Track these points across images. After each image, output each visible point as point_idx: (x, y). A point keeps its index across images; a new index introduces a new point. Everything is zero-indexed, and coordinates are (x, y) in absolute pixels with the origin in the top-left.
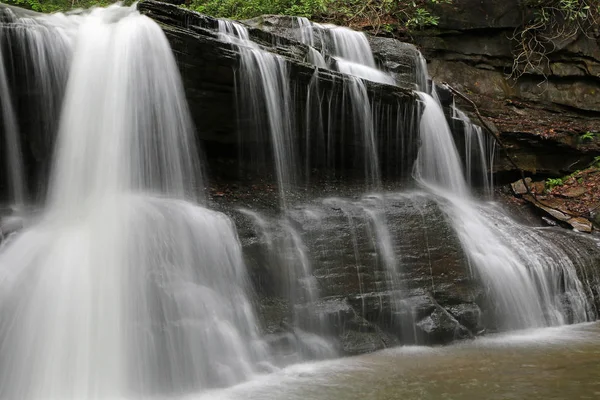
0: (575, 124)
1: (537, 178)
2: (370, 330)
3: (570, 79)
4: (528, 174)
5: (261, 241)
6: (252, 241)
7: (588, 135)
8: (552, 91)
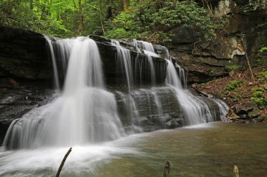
0: (209, 69)
1: (199, 83)
3: (207, 56)
7: (212, 71)
8: (202, 60)
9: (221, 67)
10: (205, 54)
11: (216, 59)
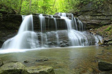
2: (54, 45)
3: (101, 15)
4: (93, 28)
5: (41, 35)
6: (39, 36)
7: (102, 22)
8: (98, 17)
9: (108, 19)
10: (99, 14)
11: (106, 16)
